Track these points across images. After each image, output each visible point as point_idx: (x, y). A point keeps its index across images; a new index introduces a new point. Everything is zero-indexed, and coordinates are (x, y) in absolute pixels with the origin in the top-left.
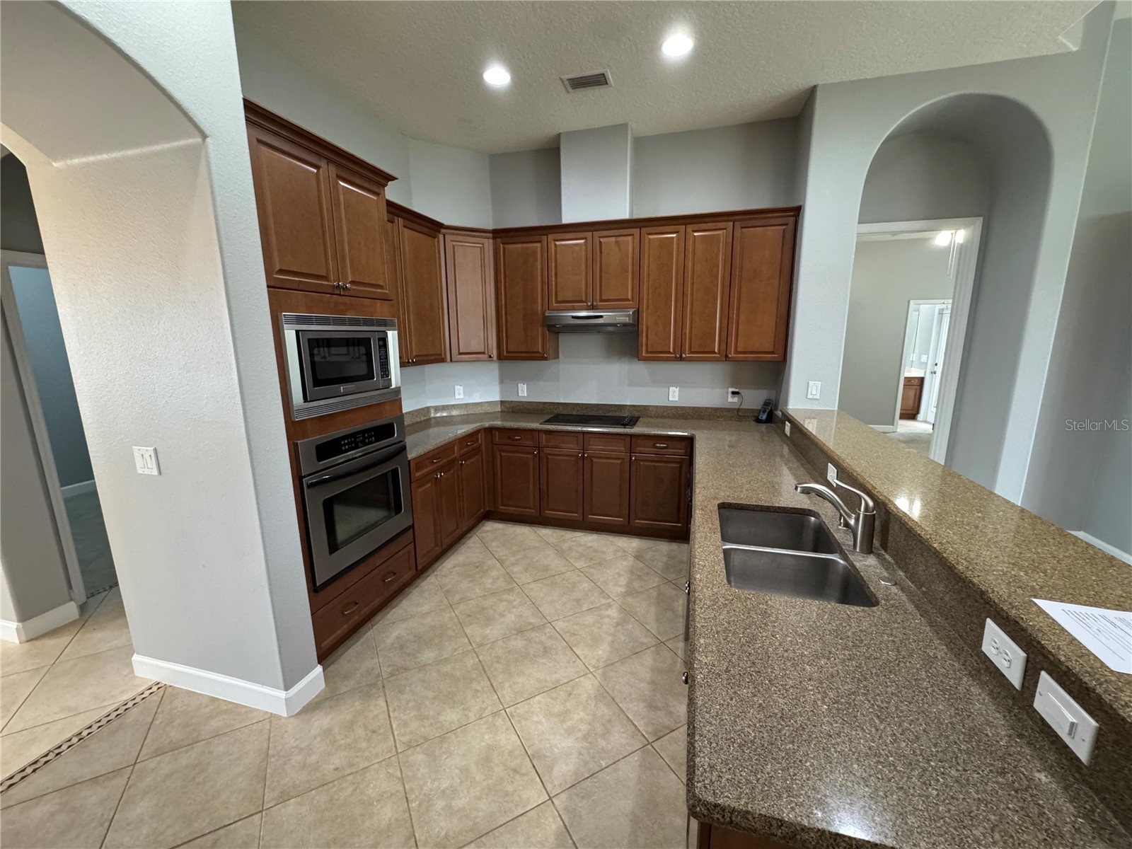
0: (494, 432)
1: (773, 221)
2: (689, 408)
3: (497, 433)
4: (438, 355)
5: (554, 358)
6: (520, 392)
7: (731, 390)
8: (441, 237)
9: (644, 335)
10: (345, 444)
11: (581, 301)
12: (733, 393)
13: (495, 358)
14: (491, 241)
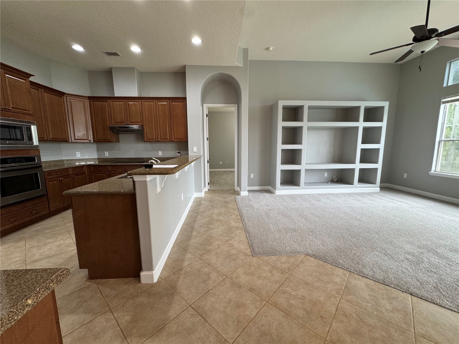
0: (90, 167)
1: (180, 101)
2: (165, 158)
3: (92, 167)
4: (65, 139)
5: (117, 142)
6: (105, 155)
7: (177, 151)
8: (65, 97)
9: (146, 133)
10: (9, 161)
11: (123, 122)
12: (178, 152)
13: (92, 141)
14: (88, 100)
